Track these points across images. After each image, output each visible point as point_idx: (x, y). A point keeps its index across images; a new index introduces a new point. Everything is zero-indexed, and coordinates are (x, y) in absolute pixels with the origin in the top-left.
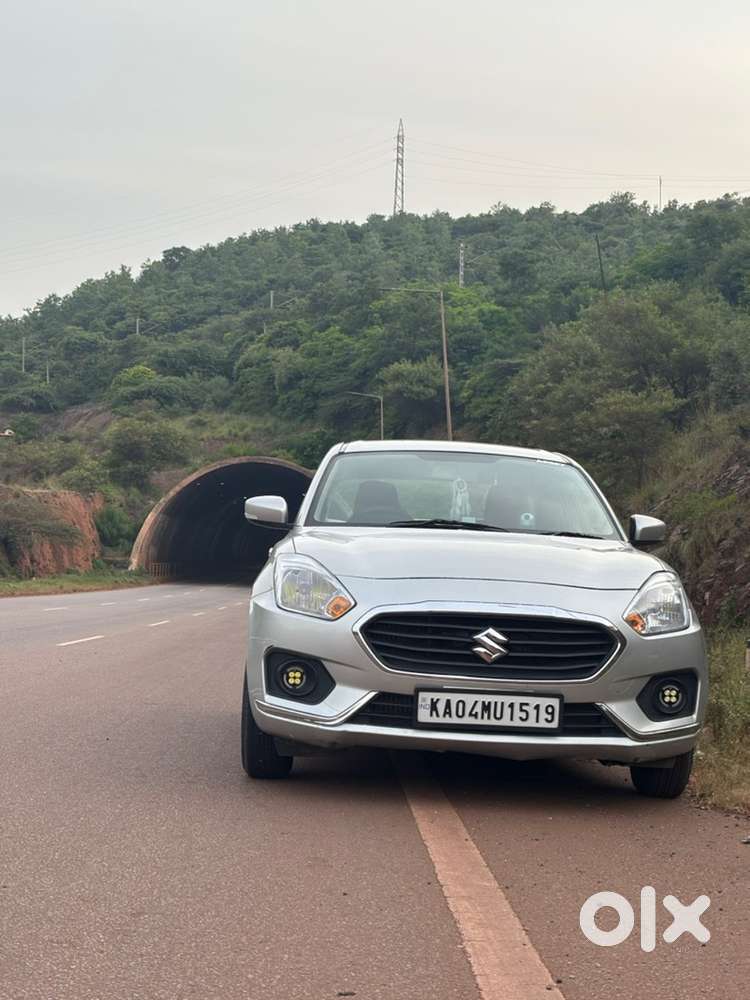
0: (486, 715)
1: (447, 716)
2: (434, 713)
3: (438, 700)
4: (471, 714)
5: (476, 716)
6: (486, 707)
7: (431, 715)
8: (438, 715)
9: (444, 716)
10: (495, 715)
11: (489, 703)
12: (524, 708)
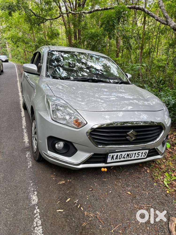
0: (127, 157)
1: (116, 159)
2: (112, 159)
3: (114, 155)
4: (123, 158)
5: (125, 158)
6: (128, 155)
7: (111, 160)
8: (113, 160)
9: (115, 159)
10: (130, 157)
11: (129, 154)
12: (139, 154)
